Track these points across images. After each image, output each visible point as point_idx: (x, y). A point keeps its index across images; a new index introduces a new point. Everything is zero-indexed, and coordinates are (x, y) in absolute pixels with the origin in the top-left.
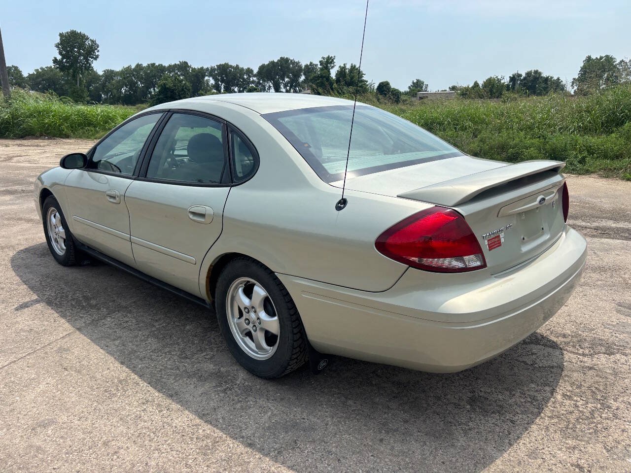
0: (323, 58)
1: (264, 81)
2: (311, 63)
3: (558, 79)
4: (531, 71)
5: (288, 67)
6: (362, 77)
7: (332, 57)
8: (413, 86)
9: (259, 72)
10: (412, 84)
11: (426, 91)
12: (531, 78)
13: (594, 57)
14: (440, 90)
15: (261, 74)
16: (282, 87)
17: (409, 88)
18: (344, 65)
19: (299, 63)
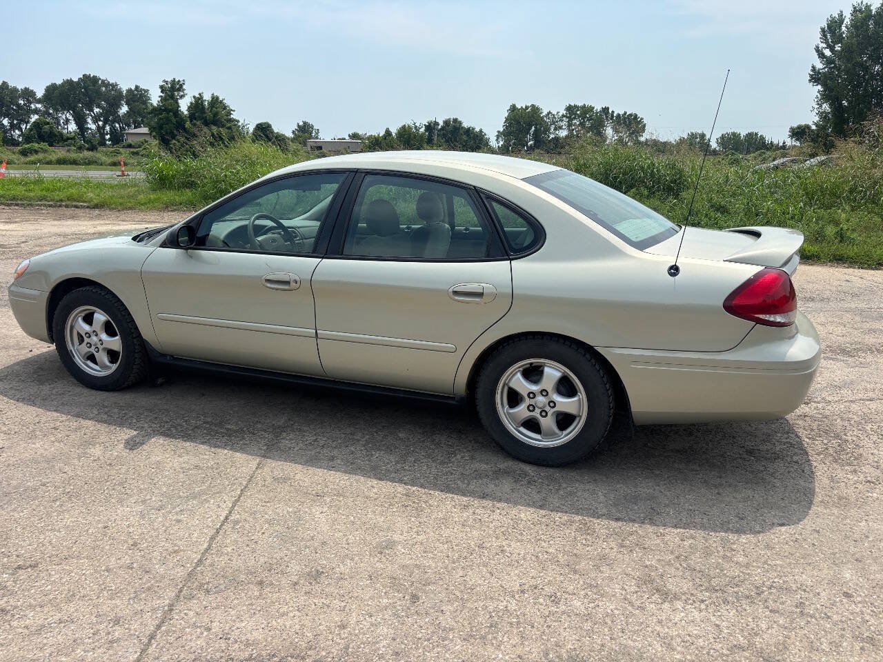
0: (167, 82)
1: (56, 110)
2: (137, 87)
3: (481, 131)
4: (449, 119)
5: (98, 92)
6: (231, 114)
7: (179, 81)
8: (299, 131)
9: (45, 96)
10: (297, 128)
11: (317, 138)
12: (450, 128)
13: (519, 106)
14: (336, 138)
15: (50, 99)
16: (89, 120)
17: (293, 132)
18: (200, 94)
19: (117, 85)
